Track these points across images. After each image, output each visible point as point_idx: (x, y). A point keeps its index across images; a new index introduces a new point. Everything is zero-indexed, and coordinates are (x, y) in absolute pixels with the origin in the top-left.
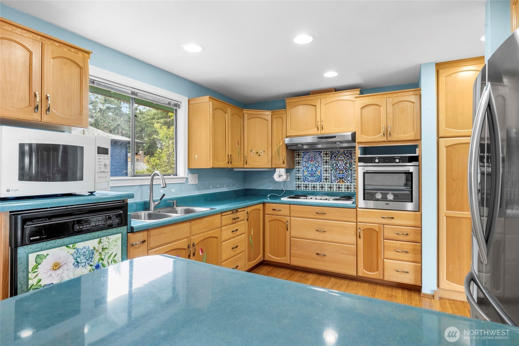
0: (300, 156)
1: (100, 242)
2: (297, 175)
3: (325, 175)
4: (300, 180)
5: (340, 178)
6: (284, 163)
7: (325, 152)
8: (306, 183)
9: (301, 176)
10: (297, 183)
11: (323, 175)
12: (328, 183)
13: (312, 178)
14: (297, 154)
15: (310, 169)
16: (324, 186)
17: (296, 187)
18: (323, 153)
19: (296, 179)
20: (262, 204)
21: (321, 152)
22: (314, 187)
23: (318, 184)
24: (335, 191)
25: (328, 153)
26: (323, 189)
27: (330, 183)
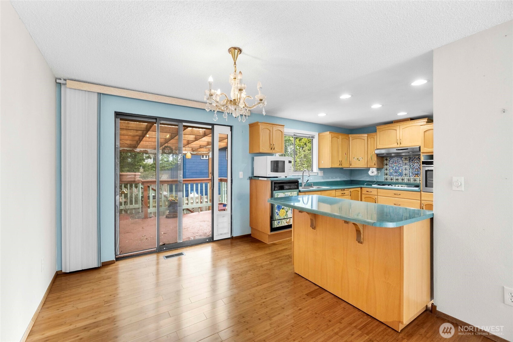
0: (387, 160)
1: (291, 194)
2: (386, 172)
3: (405, 172)
4: (387, 175)
5: (416, 174)
6: (375, 164)
7: (405, 158)
8: (392, 177)
9: (388, 173)
10: (386, 177)
11: (403, 172)
12: (407, 177)
13: (396, 174)
14: (386, 159)
15: (394, 168)
16: (404, 179)
17: (385, 179)
18: (403, 158)
19: (385, 174)
20: (360, 188)
21: (402, 158)
22: (397, 180)
23: (400, 178)
24: (412, 182)
25: (407, 158)
26: (404, 181)
27: (408, 177)
